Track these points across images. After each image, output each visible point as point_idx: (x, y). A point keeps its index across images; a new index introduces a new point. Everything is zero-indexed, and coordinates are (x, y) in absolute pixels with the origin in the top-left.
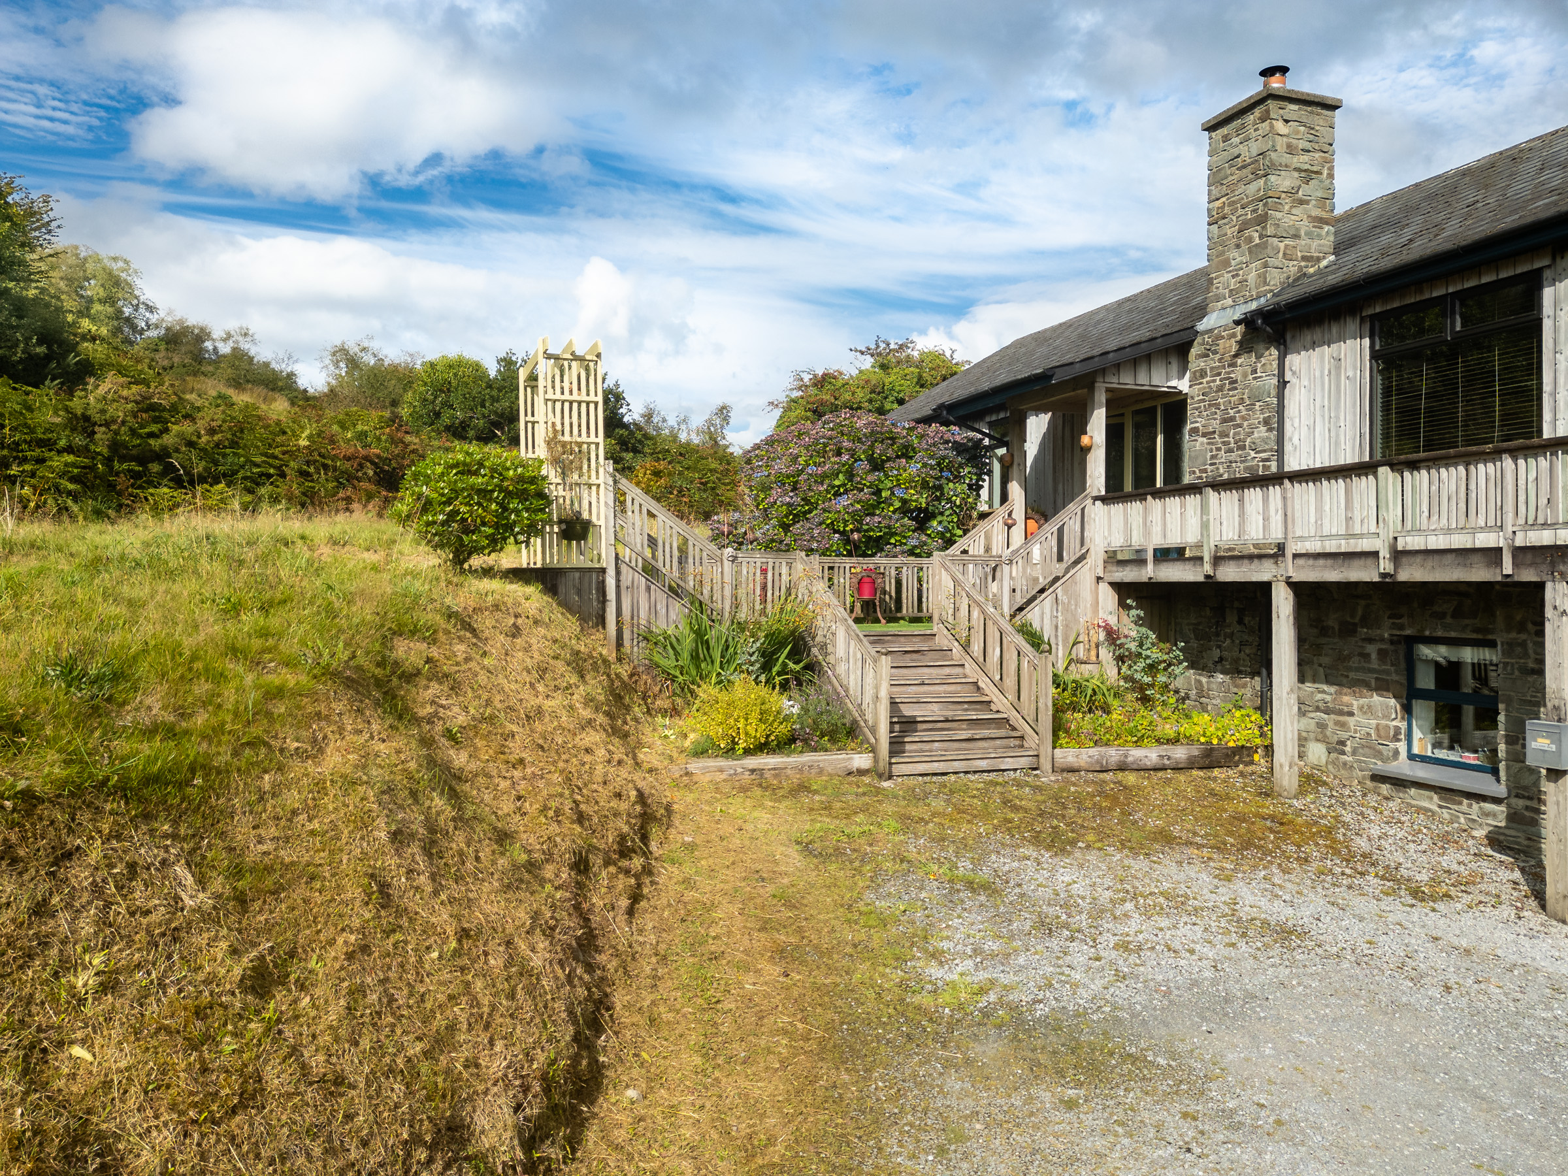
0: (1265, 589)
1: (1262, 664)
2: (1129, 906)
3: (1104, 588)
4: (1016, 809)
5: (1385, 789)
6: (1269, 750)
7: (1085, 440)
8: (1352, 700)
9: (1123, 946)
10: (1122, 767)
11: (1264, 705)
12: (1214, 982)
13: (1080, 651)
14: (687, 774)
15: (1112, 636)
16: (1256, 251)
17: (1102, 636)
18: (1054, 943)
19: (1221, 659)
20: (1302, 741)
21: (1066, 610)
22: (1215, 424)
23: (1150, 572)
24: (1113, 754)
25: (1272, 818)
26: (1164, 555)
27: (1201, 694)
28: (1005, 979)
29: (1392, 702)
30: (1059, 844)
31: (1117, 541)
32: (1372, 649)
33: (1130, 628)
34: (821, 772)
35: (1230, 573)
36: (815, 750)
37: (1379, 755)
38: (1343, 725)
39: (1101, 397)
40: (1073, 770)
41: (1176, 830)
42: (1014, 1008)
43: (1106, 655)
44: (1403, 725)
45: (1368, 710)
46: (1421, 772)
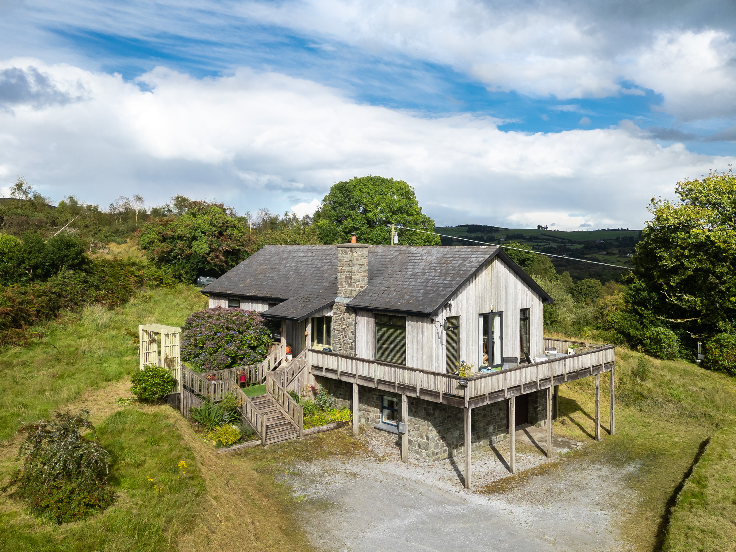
0: (352, 384)
1: (351, 398)
2: (326, 474)
3: (311, 375)
4: (297, 450)
5: (377, 430)
6: (352, 421)
7: (306, 333)
8: (371, 409)
9: (327, 483)
10: (319, 432)
11: (351, 408)
12: (343, 488)
13: (304, 393)
14: (218, 454)
15: (313, 389)
16: (350, 285)
17: (310, 389)
18: (314, 485)
19: (341, 394)
20: (360, 418)
21: (301, 382)
22: (339, 329)
23: (323, 374)
24: (316, 429)
25: (353, 443)
26: (328, 370)
27: (335, 403)
28: (308, 494)
29: (378, 410)
30: (309, 459)
31: (315, 364)
32: (375, 396)
33: (319, 387)
34: (249, 447)
35: (344, 379)
36: (246, 441)
37: (376, 422)
38: (368, 414)
39: (310, 321)
40: (307, 435)
41: (333, 451)
42: (311, 499)
43: (311, 394)
44: (381, 415)
45: (374, 411)
46: (384, 427)
